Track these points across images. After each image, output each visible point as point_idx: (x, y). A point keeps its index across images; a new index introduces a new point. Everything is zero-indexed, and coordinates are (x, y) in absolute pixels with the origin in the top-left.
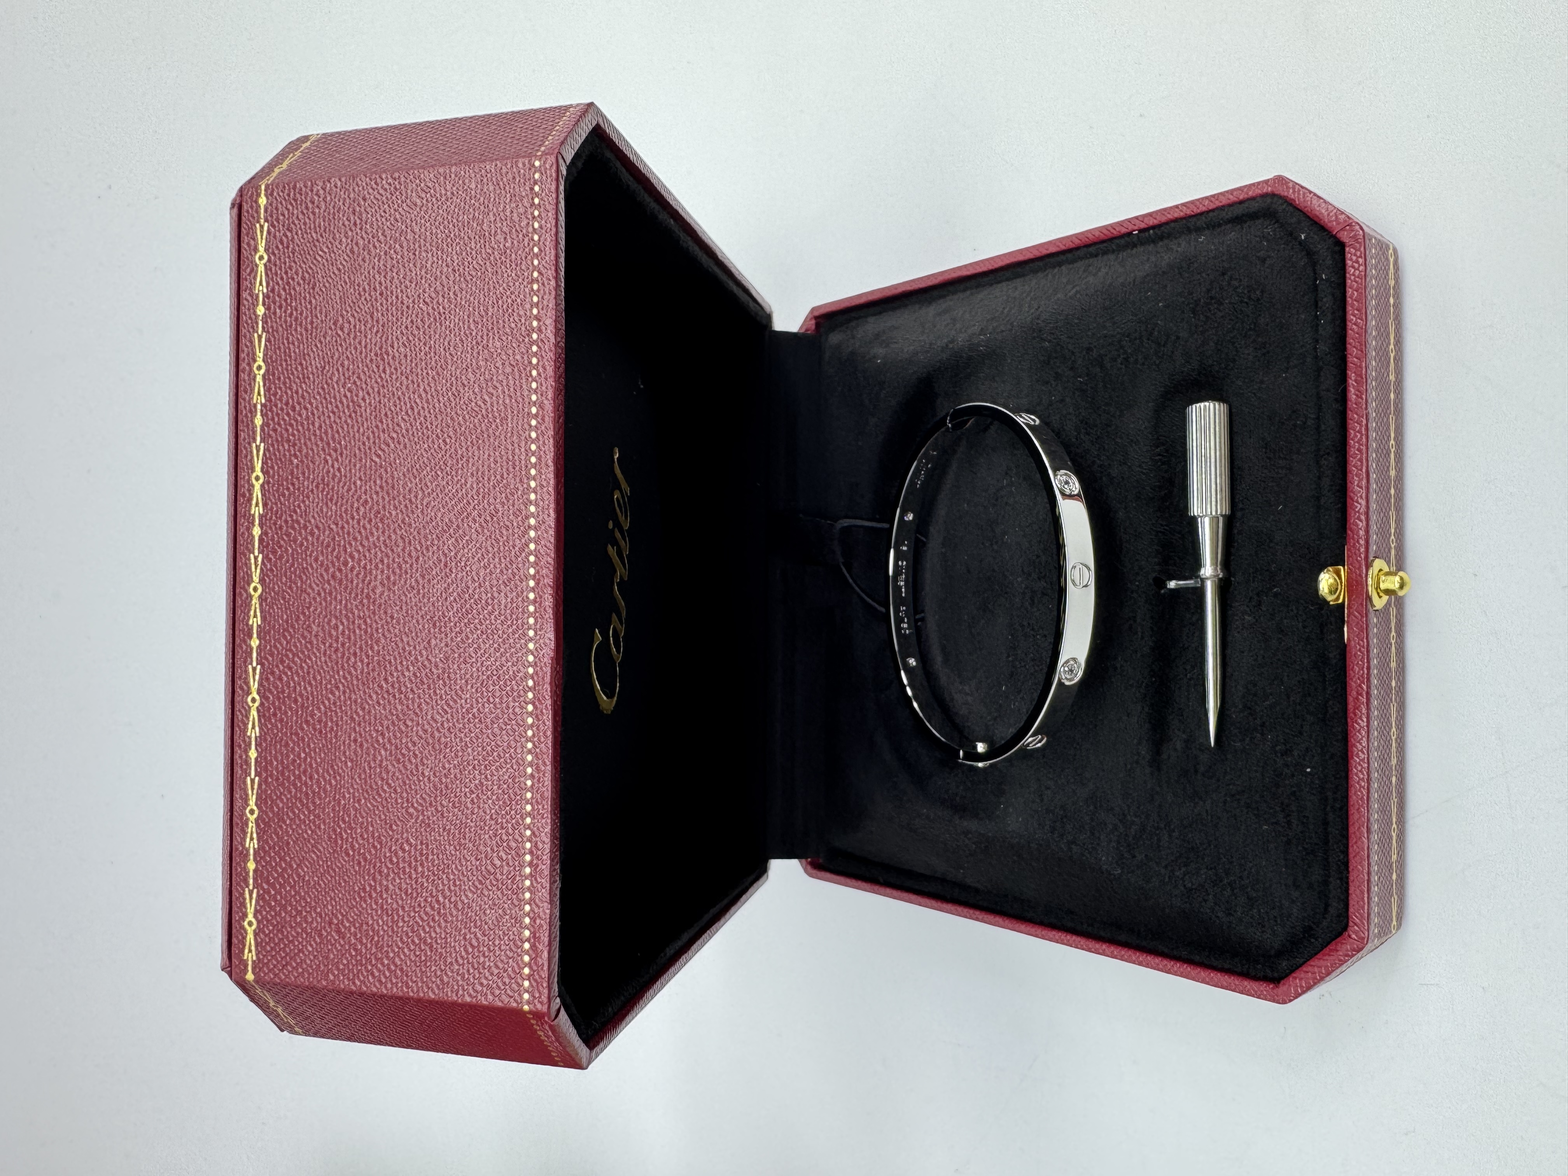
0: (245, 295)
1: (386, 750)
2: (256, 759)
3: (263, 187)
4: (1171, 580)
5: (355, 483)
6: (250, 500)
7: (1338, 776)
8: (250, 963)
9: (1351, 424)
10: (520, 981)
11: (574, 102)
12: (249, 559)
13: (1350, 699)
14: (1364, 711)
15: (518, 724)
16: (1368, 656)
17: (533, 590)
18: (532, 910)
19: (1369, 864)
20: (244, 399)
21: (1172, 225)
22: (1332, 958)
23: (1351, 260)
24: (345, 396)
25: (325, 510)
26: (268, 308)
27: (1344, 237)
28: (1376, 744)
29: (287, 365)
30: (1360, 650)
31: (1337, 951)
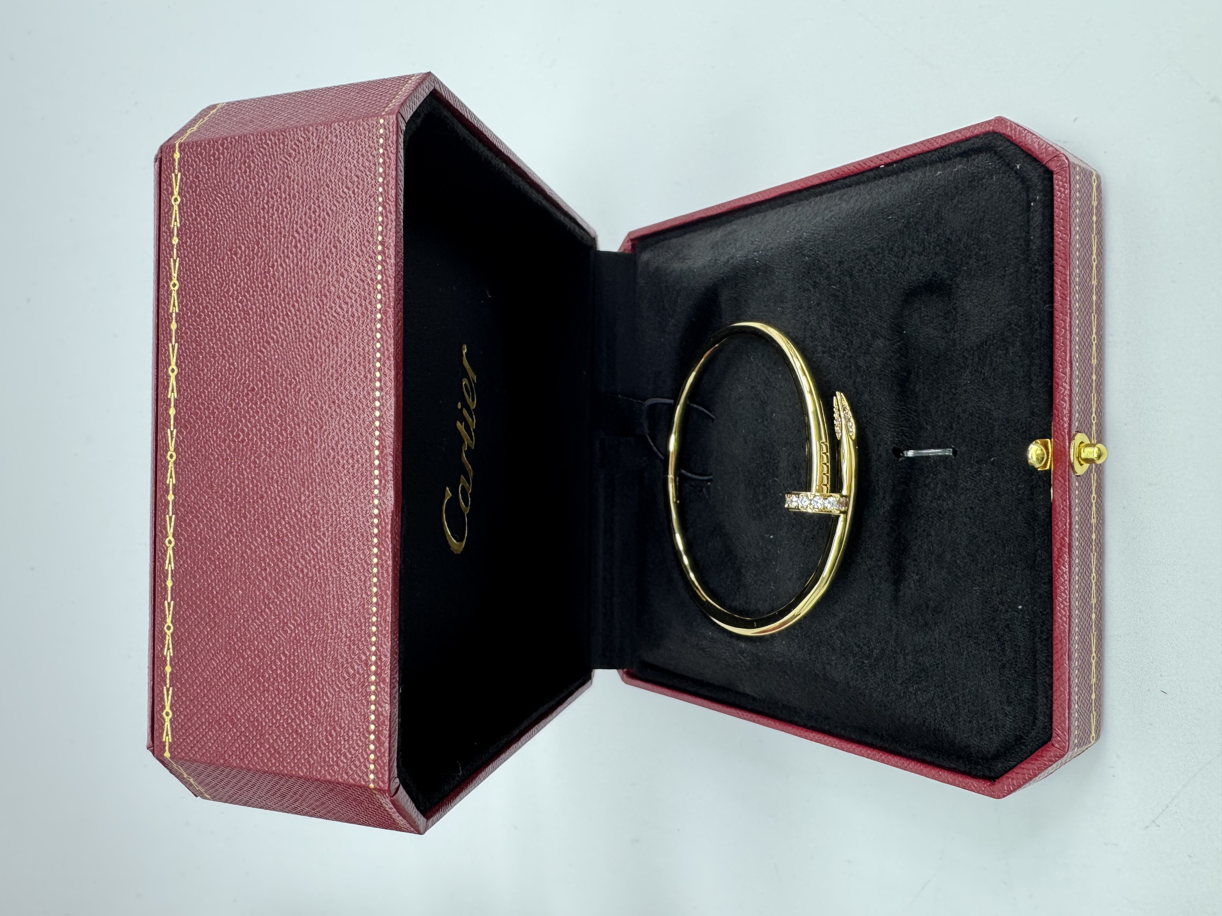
0: (163, 229)
1: (267, 581)
2: (172, 587)
3: (177, 145)
4: (908, 450)
5: (245, 374)
6: (168, 387)
7: (1045, 613)
8: (167, 744)
9: (1057, 321)
10: (367, 764)
11: (415, 72)
12: (167, 433)
13: (1055, 550)
14: (1067, 559)
15: (368, 564)
16: (1070, 514)
17: (378, 458)
18: (377, 709)
19: (1070, 686)
20: (164, 309)
21: (913, 159)
22: (1039, 762)
23: (1058, 185)
24: (239, 307)
25: (222, 396)
26: (180, 239)
27: (1052, 166)
28: (1077, 586)
29: (195, 283)
30: (1063, 509)
31: (1043, 757)
